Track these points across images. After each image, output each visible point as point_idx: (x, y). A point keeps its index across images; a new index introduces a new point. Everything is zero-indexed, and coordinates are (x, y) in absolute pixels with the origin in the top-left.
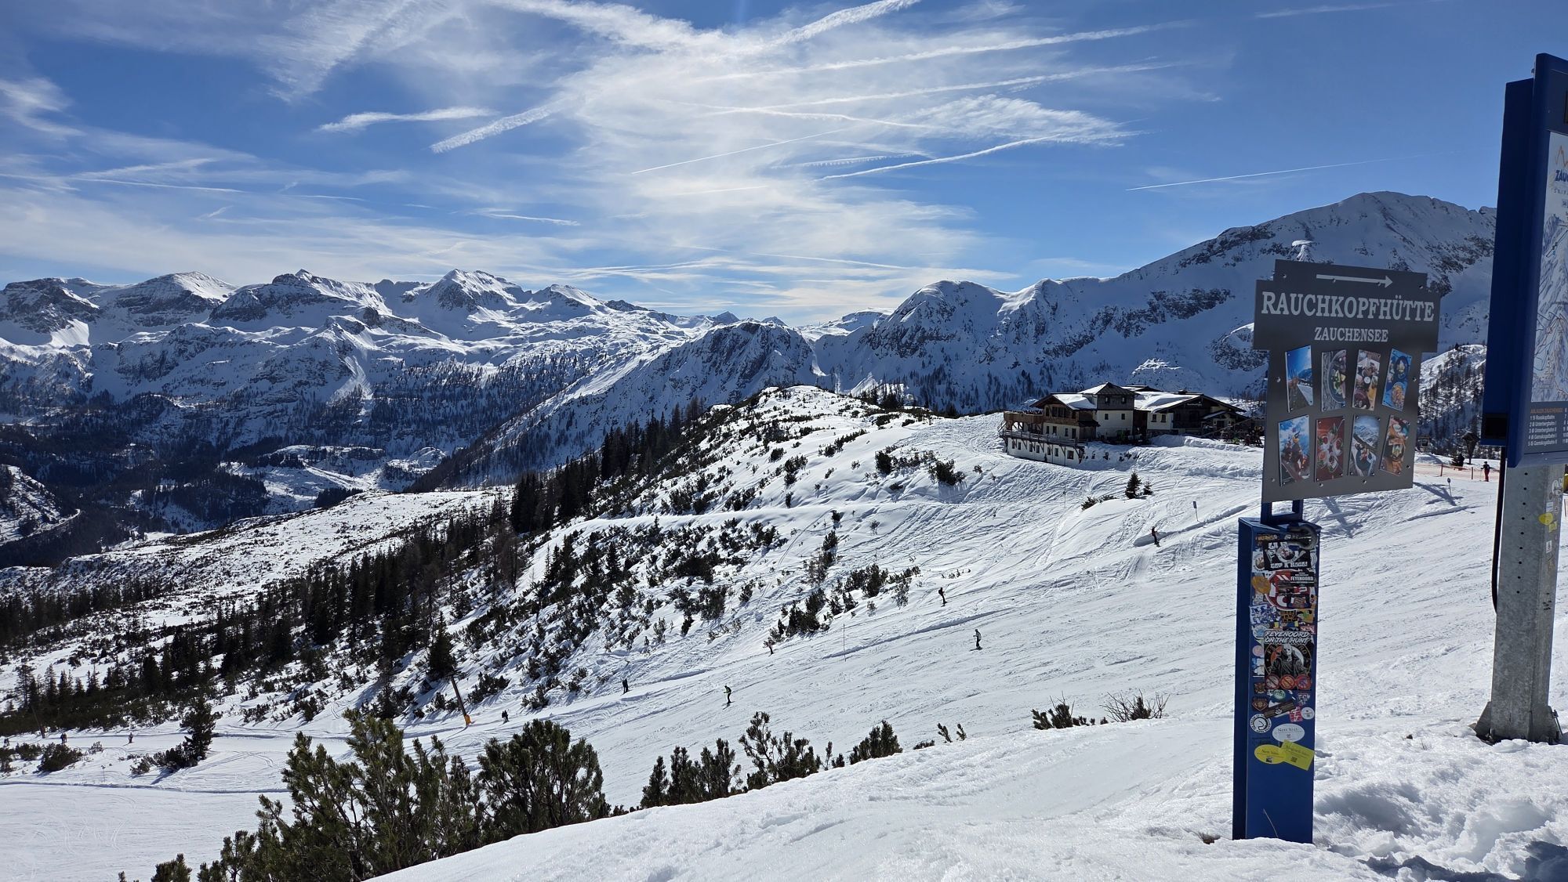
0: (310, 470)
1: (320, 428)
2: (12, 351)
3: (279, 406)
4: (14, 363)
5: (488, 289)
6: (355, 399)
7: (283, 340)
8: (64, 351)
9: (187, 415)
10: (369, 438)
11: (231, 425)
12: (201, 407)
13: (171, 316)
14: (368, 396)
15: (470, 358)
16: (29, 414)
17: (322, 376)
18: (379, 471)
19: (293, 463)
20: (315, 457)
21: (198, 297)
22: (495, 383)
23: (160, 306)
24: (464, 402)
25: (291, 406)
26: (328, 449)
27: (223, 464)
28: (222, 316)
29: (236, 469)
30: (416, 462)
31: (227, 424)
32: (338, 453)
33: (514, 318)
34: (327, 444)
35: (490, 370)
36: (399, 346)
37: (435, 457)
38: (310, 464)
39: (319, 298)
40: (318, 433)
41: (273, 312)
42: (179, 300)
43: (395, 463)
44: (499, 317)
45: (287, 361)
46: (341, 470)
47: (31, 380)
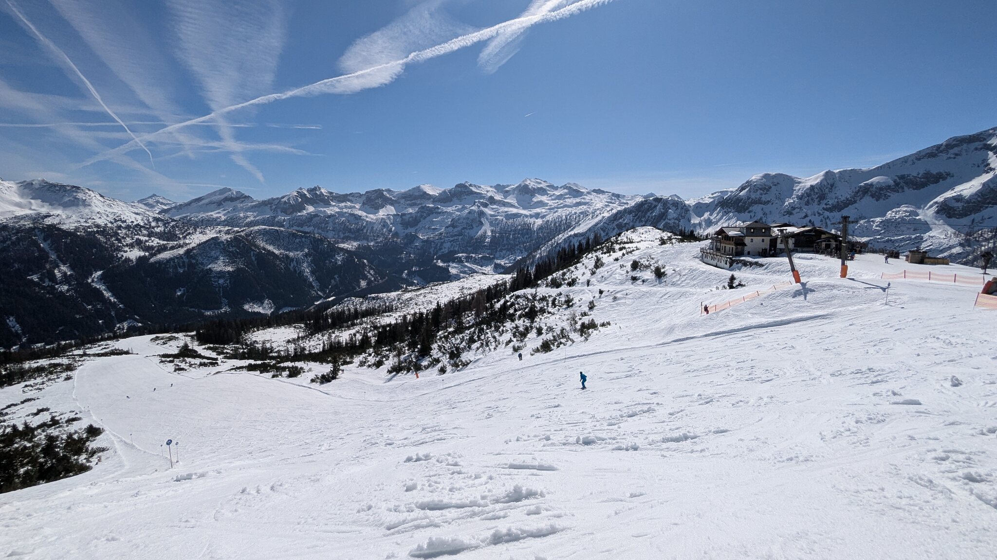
0: (466, 264)
1: (470, 247)
2: (367, 217)
3: (456, 238)
4: (367, 221)
5: (539, 186)
6: (484, 236)
7: (458, 210)
8: (383, 217)
9: (423, 241)
10: (489, 251)
11: (439, 245)
12: (428, 238)
13: (419, 202)
14: (489, 233)
15: (531, 216)
16: (372, 241)
17: (472, 225)
18: (493, 266)
19: (460, 261)
20: (468, 259)
21: (429, 194)
22: (541, 228)
23: (416, 198)
24: (527, 236)
25: (460, 237)
26: (473, 255)
27: (435, 261)
28: (436, 201)
29: (440, 263)
30: (506, 262)
31: (437, 245)
32: (477, 257)
33: (550, 198)
34: (473, 253)
35: (539, 222)
36: (502, 212)
37: (515, 260)
38: (466, 262)
39: (472, 193)
40: (469, 249)
41: (455, 199)
42: (422, 196)
43: (498, 262)
44: (544, 198)
45: (459, 219)
46: (477, 264)
47: (372, 228)
